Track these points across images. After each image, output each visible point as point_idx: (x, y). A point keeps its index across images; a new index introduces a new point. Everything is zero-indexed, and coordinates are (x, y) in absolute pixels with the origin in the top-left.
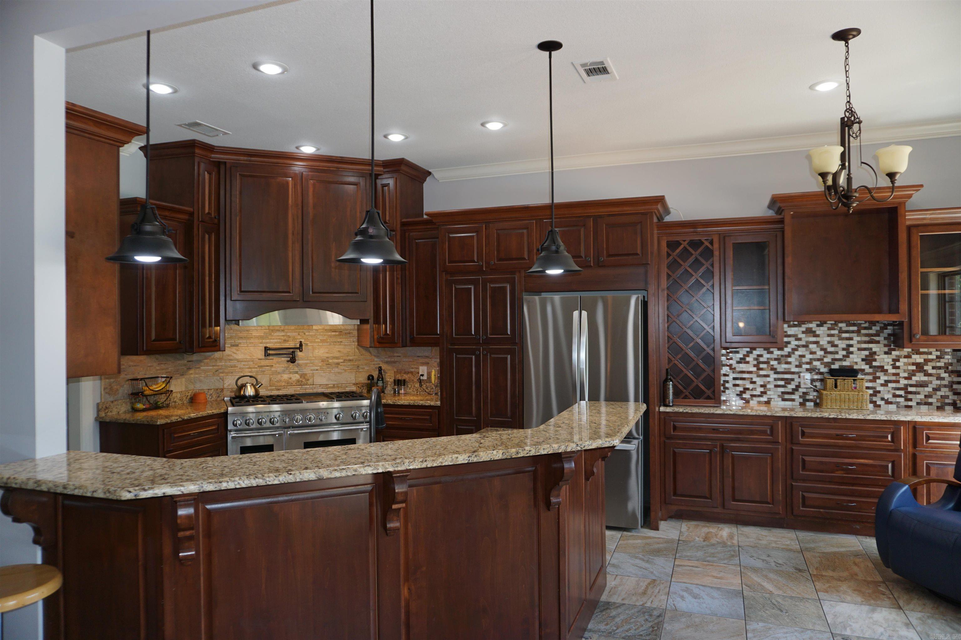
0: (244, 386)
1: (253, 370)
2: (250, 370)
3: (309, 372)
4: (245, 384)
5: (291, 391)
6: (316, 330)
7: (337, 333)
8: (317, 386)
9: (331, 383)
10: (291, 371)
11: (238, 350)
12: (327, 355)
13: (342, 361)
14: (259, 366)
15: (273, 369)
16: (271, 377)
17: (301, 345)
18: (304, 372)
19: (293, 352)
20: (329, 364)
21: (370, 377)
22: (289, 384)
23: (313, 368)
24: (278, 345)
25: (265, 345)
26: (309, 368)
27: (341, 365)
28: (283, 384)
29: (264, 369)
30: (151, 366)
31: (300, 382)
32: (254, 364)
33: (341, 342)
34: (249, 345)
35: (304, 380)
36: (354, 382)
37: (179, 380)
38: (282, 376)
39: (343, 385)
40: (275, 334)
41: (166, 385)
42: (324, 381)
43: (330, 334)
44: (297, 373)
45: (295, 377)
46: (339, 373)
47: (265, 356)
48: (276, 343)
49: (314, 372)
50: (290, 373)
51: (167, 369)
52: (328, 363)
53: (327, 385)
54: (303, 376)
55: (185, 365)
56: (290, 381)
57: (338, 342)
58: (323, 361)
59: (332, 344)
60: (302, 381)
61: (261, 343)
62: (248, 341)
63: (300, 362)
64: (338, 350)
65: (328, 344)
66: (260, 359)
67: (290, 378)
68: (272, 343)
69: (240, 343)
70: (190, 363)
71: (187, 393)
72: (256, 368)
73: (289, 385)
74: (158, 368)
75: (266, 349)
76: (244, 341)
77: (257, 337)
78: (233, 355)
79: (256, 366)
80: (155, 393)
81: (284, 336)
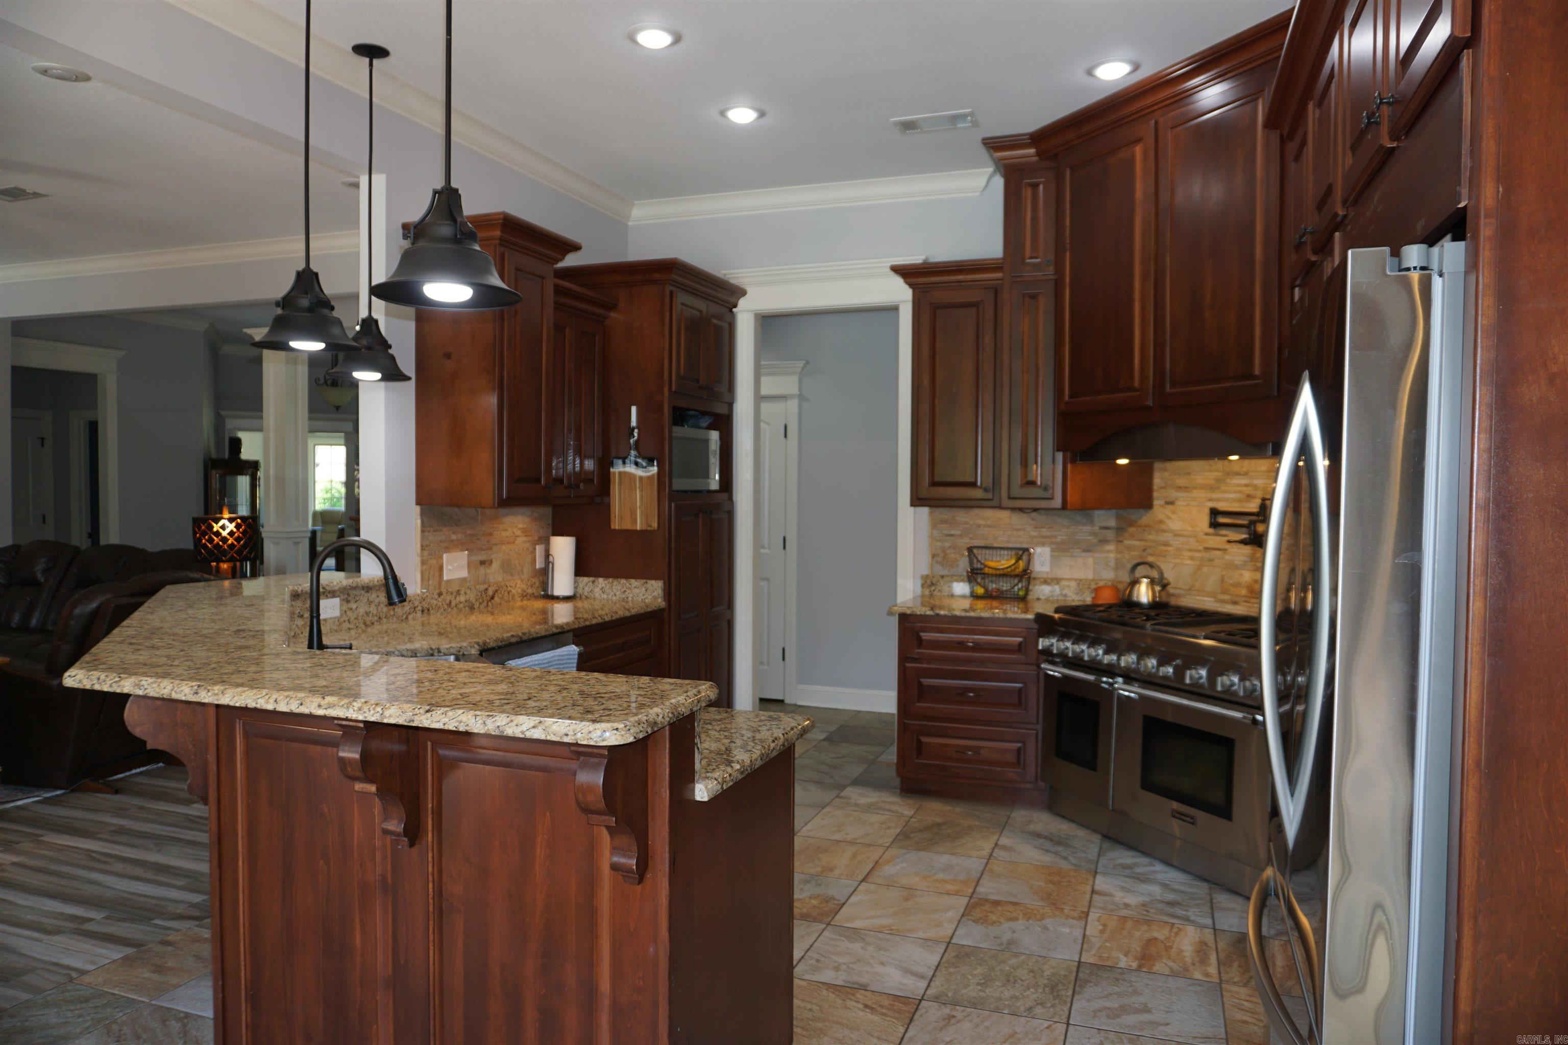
0: (1137, 582)
1: (1197, 555)
2: (1190, 554)
4: (1137, 579)
11: (1174, 513)
14: (1204, 548)
15: (1227, 557)
16: (1224, 573)
17: (1263, 506)
19: (1253, 523)
24: (1237, 504)
25: (1213, 505)
29: (1212, 554)
32: (1194, 541)
34: (1192, 504)
37: (1080, 560)
38: (1241, 575)
40: (1233, 482)
47: (1211, 527)
48: (1235, 500)
51: (1056, 537)
55: (1095, 534)
61: (1210, 500)
62: (1189, 495)
66: (1207, 534)
67: (1257, 582)
68: (1222, 500)
69: (1177, 499)
70: (1105, 531)
71: (1093, 583)
72: (1198, 551)
73: (1254, 595)
75: (1214, 513)
76: (1184, 495)
77: (1203, 487)
78: (1168, 521)
79: (1200, 548)
80: (998, 572)
81: (1246, 485)
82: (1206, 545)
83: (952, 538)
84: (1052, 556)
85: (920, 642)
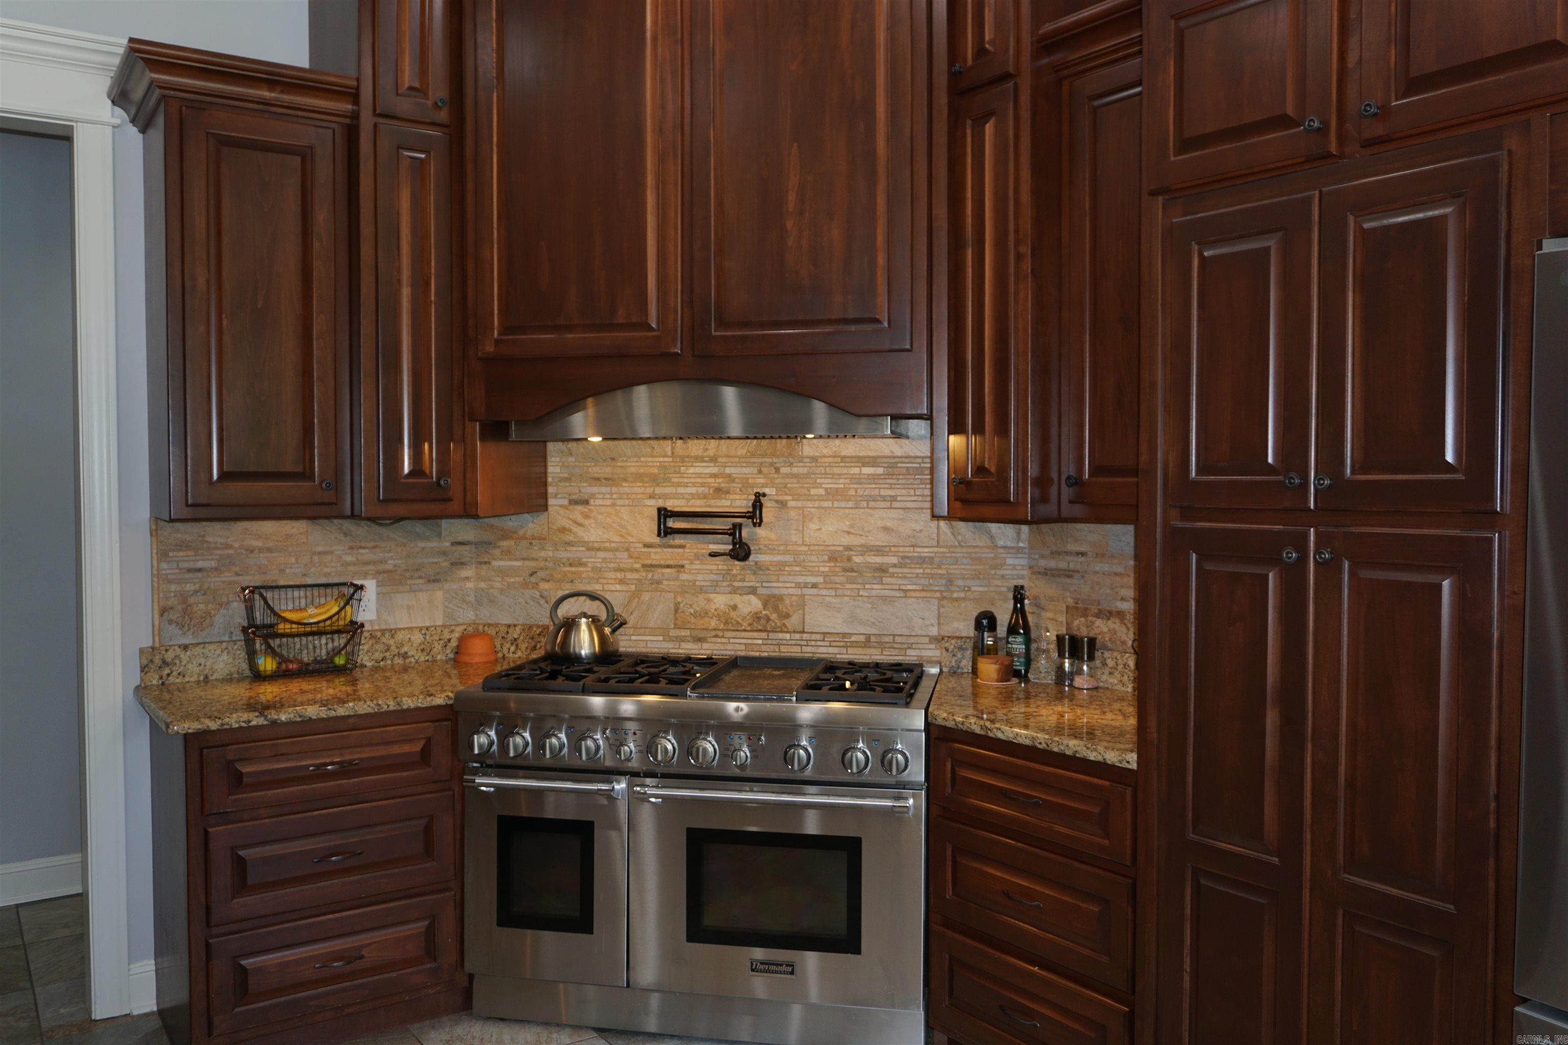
0: (570, 625)
1: (629, 575)
2: (619, 575)
3: (791, 591)
4: (573, 620)
5: (737, 647)
6: (814, 459)
7: (880, 470)
8: (814, 637)
9: (859, 630)
10: (736, 584)
11: (587, 517)
12: (846, 540)
13: (894, 560)
14: (644, 566)
15: (684, 576)
16: (679, 599)
17: (758, 504)
18: (776, 592)
19: (737, 527)
20: (852, 570)
21: (985, 622)
22: (729, 623)
23: (801, 579)
24: (699, 502)
25: (661, 503)
26: (790, 578)
27: (892, 575)
28: (714, 623)
29: (658, 574)
30: (325, 553)
31: (763, 622)
32: (630, 557)
33: (893, 499)
34: (620, 502)
35: (774, 616)
36: (934, 631)
37: (423, 597)
38: (709, 600)
39: (898, 639)
40: (692, 470)
41: (344, 607)
42: (836, 623)
43: (856, 471)
44: (753, 591)
45: (750, 603)
46: (884, 599)
47: (659, 535)
48: (693, 496)
49: (807, 591)
50: (734, 591)
51: (383, 561)
52: (848, 565)
53: (844, 635)
54: (772, 601)
55: (444, 553)
56: (733, 614)
57: (884, 499)
58: (832, 559)
59: (864, 504)
60: (768, 619)
61: (652, 496)
62: (614, 489)
63: (763, 558)
64: (880, 524)
65: (851, 504)
66: (647, 546)
67: (735, 608)
68: (676, 496)
69: (593, 496)
70: (461, 548)
71: (446, 631)
72: (637, 570)
73: (730, 627)
74: (349, 558)
75: (664, 514)
76: (604, 490)
77: (640, 478)
78: (575, 529)
79: (638, 566)
80: (308, 629)
81: (714, 476)
82: (648, 561)
83: (199, 575)
84: (378, 594)
85: (237, 781)
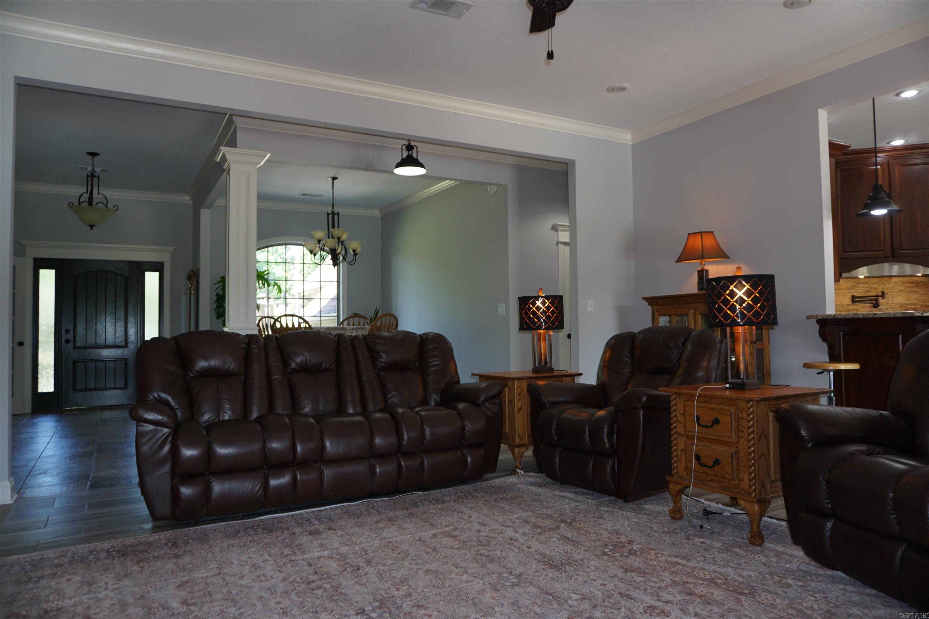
6: (895, 282)
7: (914, 285)
12: (905, 302)
13: (919, 306)
14: (847, 310)
19: (876, 299)
24: (863, 294)
25: (852, 294)
32: (843, 308)
33: (918, 291)
34: (839, 294)
40: (860, 286)
43: (907, 285)
47: (852, 302)
48: (861, 292)
52: (906, 308)
57: (915, 291)
58: (901, 307)
59: (910, 293)
61: (849, 293)
64: (915, 298)
65: (906, 293)
66: (848, 305)
68: (856, 292)
72: (845, 311)
75: (853, 297)
77: (845, 288)
79: (845, 310)
81: (867, 287)
82: (848, 309)
